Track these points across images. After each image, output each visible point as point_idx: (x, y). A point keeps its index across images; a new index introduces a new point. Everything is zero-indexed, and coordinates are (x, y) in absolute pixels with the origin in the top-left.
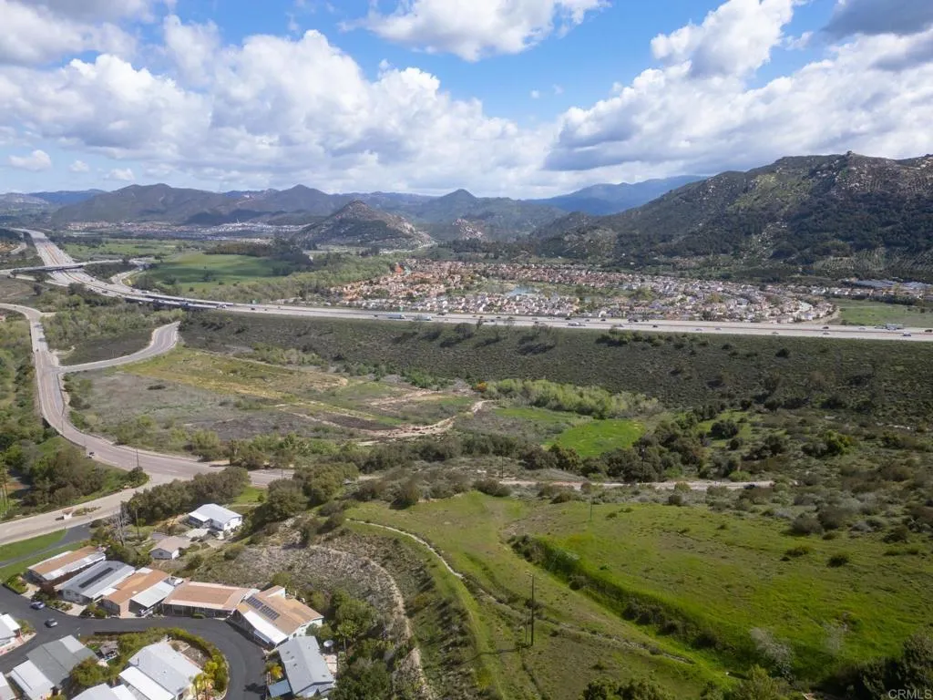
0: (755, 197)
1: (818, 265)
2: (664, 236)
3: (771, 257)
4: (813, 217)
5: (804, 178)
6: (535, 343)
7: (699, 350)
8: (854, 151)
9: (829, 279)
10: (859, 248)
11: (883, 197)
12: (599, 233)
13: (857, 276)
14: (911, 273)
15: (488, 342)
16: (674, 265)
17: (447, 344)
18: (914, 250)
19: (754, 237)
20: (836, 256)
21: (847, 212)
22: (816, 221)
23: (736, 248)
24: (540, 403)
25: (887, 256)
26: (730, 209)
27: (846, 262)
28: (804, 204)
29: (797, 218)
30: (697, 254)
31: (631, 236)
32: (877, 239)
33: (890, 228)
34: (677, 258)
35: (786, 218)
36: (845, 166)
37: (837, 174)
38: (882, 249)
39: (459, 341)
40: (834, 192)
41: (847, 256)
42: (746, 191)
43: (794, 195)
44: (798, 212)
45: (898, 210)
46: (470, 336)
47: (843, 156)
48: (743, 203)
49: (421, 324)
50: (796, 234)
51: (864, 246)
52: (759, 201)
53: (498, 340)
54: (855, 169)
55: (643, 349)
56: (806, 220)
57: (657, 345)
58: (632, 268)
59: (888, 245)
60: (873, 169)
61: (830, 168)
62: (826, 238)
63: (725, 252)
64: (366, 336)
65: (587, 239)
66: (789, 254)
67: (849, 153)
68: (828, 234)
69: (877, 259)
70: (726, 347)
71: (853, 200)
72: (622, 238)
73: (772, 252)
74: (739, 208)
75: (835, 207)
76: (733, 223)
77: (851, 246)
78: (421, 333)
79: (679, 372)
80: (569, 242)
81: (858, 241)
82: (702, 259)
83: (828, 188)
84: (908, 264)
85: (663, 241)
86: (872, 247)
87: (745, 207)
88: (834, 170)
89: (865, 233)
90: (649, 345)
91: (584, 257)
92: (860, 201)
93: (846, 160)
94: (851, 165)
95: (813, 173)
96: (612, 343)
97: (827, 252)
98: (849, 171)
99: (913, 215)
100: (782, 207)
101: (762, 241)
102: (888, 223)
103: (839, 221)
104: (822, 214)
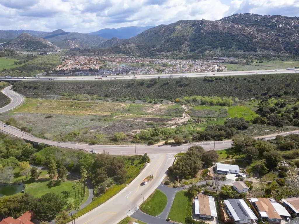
0: (177, 33)
1: (206, 53)
2: (153, 46)
3: (190, 51)
4: (198, 39)
5: (191, 27)
6: (181, 83)
7: (238, 81)
8: (204, 19)
9: (210, 57)
10: (214, 48)
11: (216, 33)
12: (131, 45)
13: (217, 56)
14: (229, 55)
15: (164, 84)
16: (163, 55)
17: (148, 86)
18: (228, 48)
19: (183, 46)
20: (209, 50)
21: (207, 37)
22: (199, 40)
23: (179, 49)
24: (203, 103)
25: (221, 50)
26: (171, 36)
27: (212, 52)
28: (194, 35)
29: (193, 39)
30: (169, 51)
31: (142, 46)
32: (218, 45)
33: (220, 42)
34: (163, 53)
35: (190, 39)
36: (203, 23)
37: (202, 26)
38: (219, 48)
39: (152, 85)
40: (202, 31)
41: (211, 50)
42: (174, 31)
43: (190, 32)
44: (193, 38)
45: (221, 37)
46: (155, 83)
47: (201, 20)
48: (174, 34)
49: (135, 80)
50: (194, 44)
51: (214, 47)
52: (179, 34)
53: (167, 84)
54: (206, 24)
55: (220, 82)
56: (196, 40)
57: (223, 80)
58: (149, 56)
59: (221, 47)
60: (211, 24)
61: (198, 24)
62: (204, 45)
63: (176, 50)
64: (112, 86)
65: (128, 47)
66: (195, 51)
67: (203, 19)
68: (204, 44)
69: (219, 51)
70: (245, 79)
71: (208, 34)
72: (139, 47)
73: (189, 50)
74: (174, 36)
75: (203, 36)
76: (174, 41)
77: (212, 47)
78: (135, 84)
79: (236, 88)
80: (122, 48)
81: (213, 46)
82: (170, 53)
83: (200, 30)
84: (227, 52)
85: (153, 47)
86: (217, 48)
87: (175, 36)
88: (200, 24)
89: (214, 44)
90: (221, 81)
91: (130, 53)
92: (210, 34)
93: (203, 21)
94: (205, 23)
95: (193, 25)
96: (209, 81)
97: (206, 49)
98: (205, 25)
99: (225, 38)
100: (188, 36)
101: (185, 47)
102: (219, 40)
103: (206, 40)
104: (200, 38)
